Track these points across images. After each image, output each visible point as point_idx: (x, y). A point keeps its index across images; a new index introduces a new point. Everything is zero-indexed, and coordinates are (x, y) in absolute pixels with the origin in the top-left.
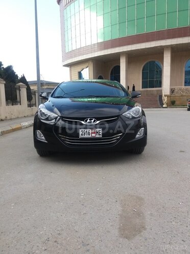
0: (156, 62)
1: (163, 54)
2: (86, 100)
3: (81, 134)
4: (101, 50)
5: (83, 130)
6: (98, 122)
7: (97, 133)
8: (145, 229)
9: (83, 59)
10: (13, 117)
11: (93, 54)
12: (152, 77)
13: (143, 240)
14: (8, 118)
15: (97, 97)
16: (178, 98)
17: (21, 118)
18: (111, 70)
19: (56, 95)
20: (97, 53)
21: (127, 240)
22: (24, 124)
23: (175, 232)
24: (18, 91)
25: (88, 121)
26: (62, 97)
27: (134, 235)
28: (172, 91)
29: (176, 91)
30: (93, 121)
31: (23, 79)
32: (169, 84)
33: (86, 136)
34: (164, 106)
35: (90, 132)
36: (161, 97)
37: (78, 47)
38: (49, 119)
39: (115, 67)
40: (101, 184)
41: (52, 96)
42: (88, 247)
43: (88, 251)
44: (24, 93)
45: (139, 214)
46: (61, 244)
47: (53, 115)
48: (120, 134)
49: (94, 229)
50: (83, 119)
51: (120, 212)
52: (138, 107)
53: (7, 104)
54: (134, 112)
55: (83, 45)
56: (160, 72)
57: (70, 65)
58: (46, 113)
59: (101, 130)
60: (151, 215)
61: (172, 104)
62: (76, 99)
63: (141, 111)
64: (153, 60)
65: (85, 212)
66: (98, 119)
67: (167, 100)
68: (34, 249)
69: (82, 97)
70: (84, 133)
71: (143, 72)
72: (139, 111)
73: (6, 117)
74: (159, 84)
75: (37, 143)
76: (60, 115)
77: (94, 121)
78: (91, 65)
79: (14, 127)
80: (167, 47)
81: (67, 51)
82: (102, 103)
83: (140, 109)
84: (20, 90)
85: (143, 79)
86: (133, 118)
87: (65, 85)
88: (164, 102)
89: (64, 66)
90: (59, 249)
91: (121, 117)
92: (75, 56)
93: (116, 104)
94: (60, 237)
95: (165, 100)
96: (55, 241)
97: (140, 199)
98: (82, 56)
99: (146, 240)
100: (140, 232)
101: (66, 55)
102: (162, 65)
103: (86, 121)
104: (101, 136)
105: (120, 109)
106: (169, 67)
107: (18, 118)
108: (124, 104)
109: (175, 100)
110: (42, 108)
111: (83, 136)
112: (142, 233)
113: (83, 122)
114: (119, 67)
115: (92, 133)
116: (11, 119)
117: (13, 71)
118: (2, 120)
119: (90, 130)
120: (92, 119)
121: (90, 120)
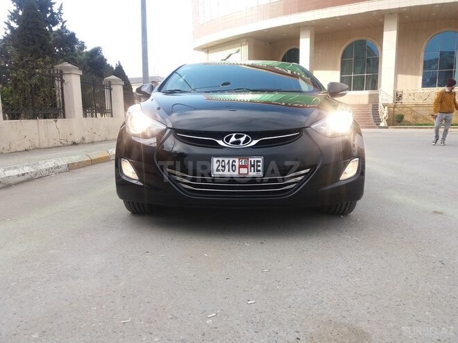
0: (369, 41)
1: (383, 26)
5: (221, 159)
6: (255, 142)
10: (97, 139)
12: (360, 71)
14: (87, 140)
16: (408, 109)
18: (282, 57)
24: (107, 92)
25: (233, 139)
28: (398, 97)
29: (405, 96)
30: (242, 139)
31: (119, 72)
32: (392, 84)
34: (382, 124)
36: (376, 106)
38: (149, 135)
40: (258, 287)
44: (117, 95)
47: (157, 126)
50: (220, 135)
53: (85, 114)
56: (374, 63)
57: (207, 48)
59: (260, 159)
61: (398, 121)
64: (364, 38)
66: (254, 135)
67: (388, 114)
71: (342, 61)
73: (83, 139)
74: (373, 83)
76: (171, 126)
77: (247, 140)
78: (245, 47)
79: (95, 155)
80: (391, 12)
83: (351, 115)
84: (111, 89)
85: (341, 74)
86: (335, 135)
87: (189, 68)
88: (382, 117)
91: (307, 132)
101: (199, 29)
102: (379, 48)
103: (228, 140)
106: (394, 51)
107: (106, 140)
109: (403, 113)
111: (221, 173)
113: (220, 142)
116: (93, 143)
117: (103, 57)
118: (74, 144)
119: (237, 160)
120: (242, 136)
121: (236, 137)
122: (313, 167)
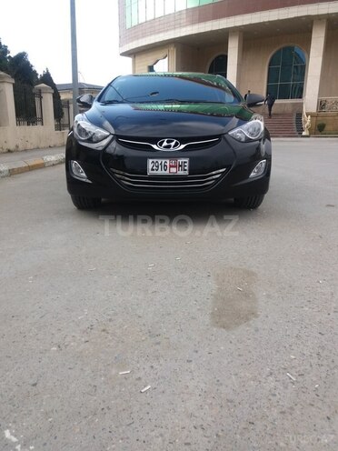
0: (297, 50)
1: (310, 32)
2: (161, 107)
3: (150, 168)
4: (193, 23)
5: (155, 161)
6: (183, 146)
7: (180, 166)
8: (257, 316)
9: (157, 40)
10: (29, 146)
11: (177, 30)
12: (286, 79)
13: (253, 330)
14: (21, 148)
15: (182, 102)
16: (331, 118)
17: (45, 148)
18: (209, 64)
19: (107, 98)
20: (184, 29)
21: (224, 330)
22: (48, 159)
23: (307, 321)
24: (37, 100)
25: (165, 144)
26: (118, 102)
27: (237, 324)
28: (321, 105)
29: (328, 105)
30: (173, 144)
31: (47, 78)
32: (317, 93)
33: (160, 172)
34: (304, 133)
35: (168, 164)
36: (299, 115)
37: (150, 17)
38: (94, 140)
39: (217, 58)
40: (183, 251)
41: (99, 100)
42: (158, 339)
43: (158, 343)
44: (48, 103)
45: (247, 295)
46: (114, 334)
47: (100, 132)
48: (221, 171)
49: (169, 314)
50: (155, 141)
51: (214, 292)
52: (257, 121)
53: (18, 123)
54: (251, 130)
55: (159, 14)
56: (301, 70)
57: (134, 54)
58: (87, 130)
59: (187, 160)
60: (268, 296)
61: (320, 129)
62: (143, 106)
63: (262, 128)
64: (291, 44)
65: (154, 289)
66: (182, 141)
67: (311, 122)
68: (68, 339)
69: (155, 102)
70: (156, 167)
71: (269, 69)
72: (259, 129)
73: (17, 147)
74: (299, 92)
75: (73, 184)
76: (113, 132)
77: (176, 144)
78: (173, 53)
79: (32, 162)
80: (319, 18)
81: (128, 26)
82: (191, 112)
83: (262, 124)
84: (41, 98)
85: (268, 82)
86: (248, 140)
87: (124, 80)
88: (305, 126)
89: (123, 54)
90: (110, 341)
91: (224, 138)
92: (144, 36)
93: (217, 116)
94: (111, 324)
95: (307, 121)
96: (104, 330)
97: (250, 275)
98: (157, 36)
99: (257, 330)
100: (248, 319)
101: (127, 33)
102: (306, 55)
103: (161, 144)
104: (187, 173)
105: (224, 124)
106: (321, 59)
107: (38, 148)
108: (232, 116)
109: (325, 122)
110: (81, 120)
111: (155, 172)
112: (251, 322)
113: (155, 147)
114: (227, 57)
115: (171, 166)
116: (26, 150)
117: (28, 63)
118: (9, 151)
119: (168, 161)
120: (172, 141)
121: (168, 142)
122: (228, 167)
